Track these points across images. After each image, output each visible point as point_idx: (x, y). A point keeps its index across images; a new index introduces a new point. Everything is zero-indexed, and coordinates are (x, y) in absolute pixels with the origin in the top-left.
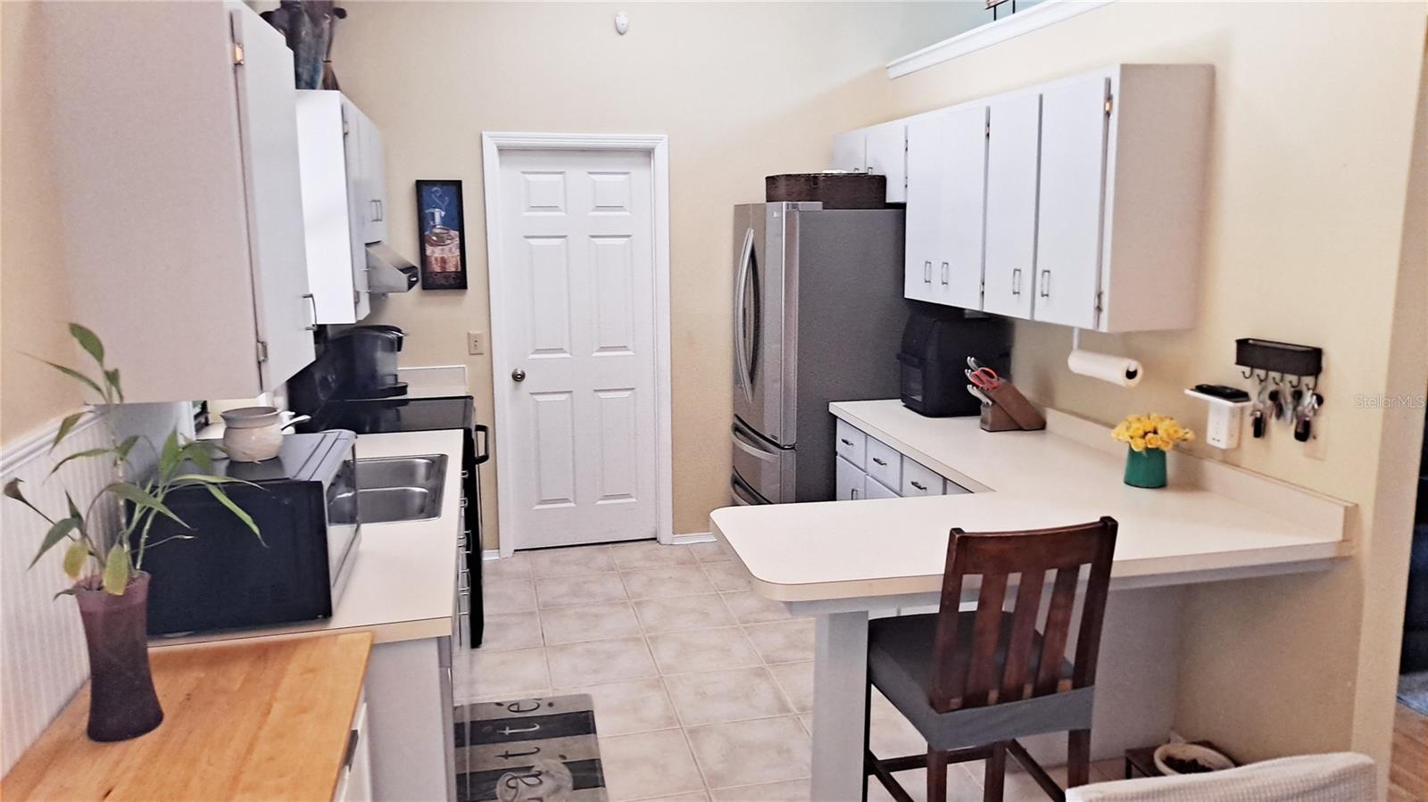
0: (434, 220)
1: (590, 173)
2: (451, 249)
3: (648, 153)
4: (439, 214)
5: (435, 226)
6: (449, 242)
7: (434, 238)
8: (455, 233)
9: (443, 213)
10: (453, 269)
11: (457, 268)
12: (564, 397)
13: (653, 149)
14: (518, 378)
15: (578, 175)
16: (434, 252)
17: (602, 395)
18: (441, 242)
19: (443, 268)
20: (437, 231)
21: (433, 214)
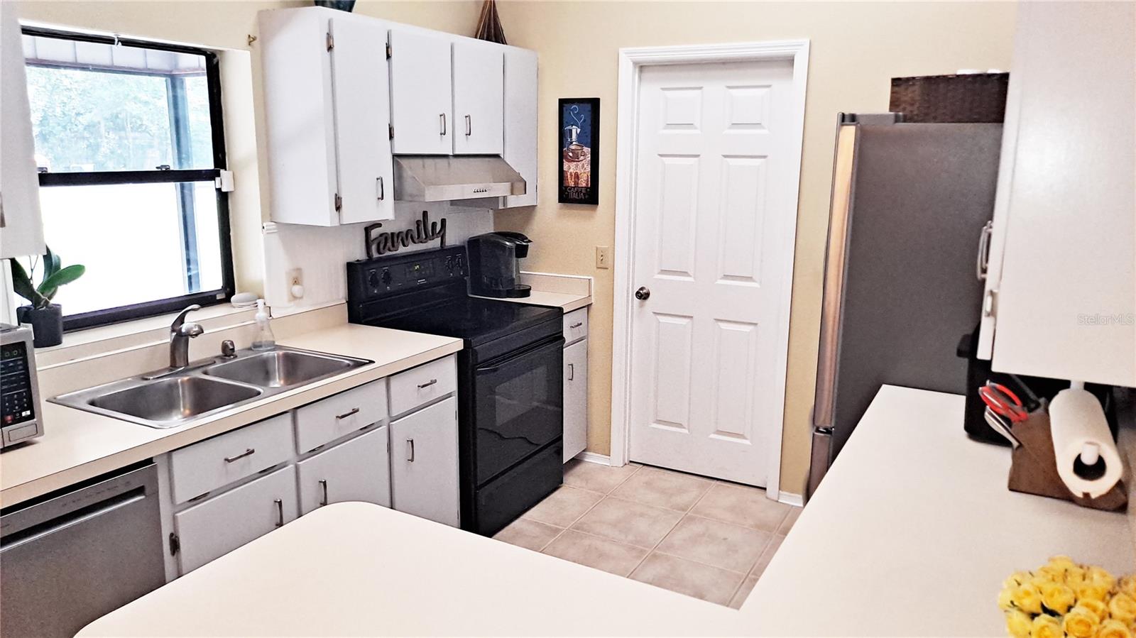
0: (571, 137)
1: (729, 87)
2: (583, 165)
3: (790, 61)
4: (575, 131)
5: (572, 143)
6: (582, 158)
7: (571, 154)
8: (587, 150)
9: (579, 130)
10: (584, 185)
11: (587, 184)
12: (684, 321)
13: (793, 57)
14: (643, 295)
15: (715, 89)
16: (570, 168)
17: (724, 326)
18: (575, 158)
19: (576, 183)
20: (573, 147)
21: (571, 131)
